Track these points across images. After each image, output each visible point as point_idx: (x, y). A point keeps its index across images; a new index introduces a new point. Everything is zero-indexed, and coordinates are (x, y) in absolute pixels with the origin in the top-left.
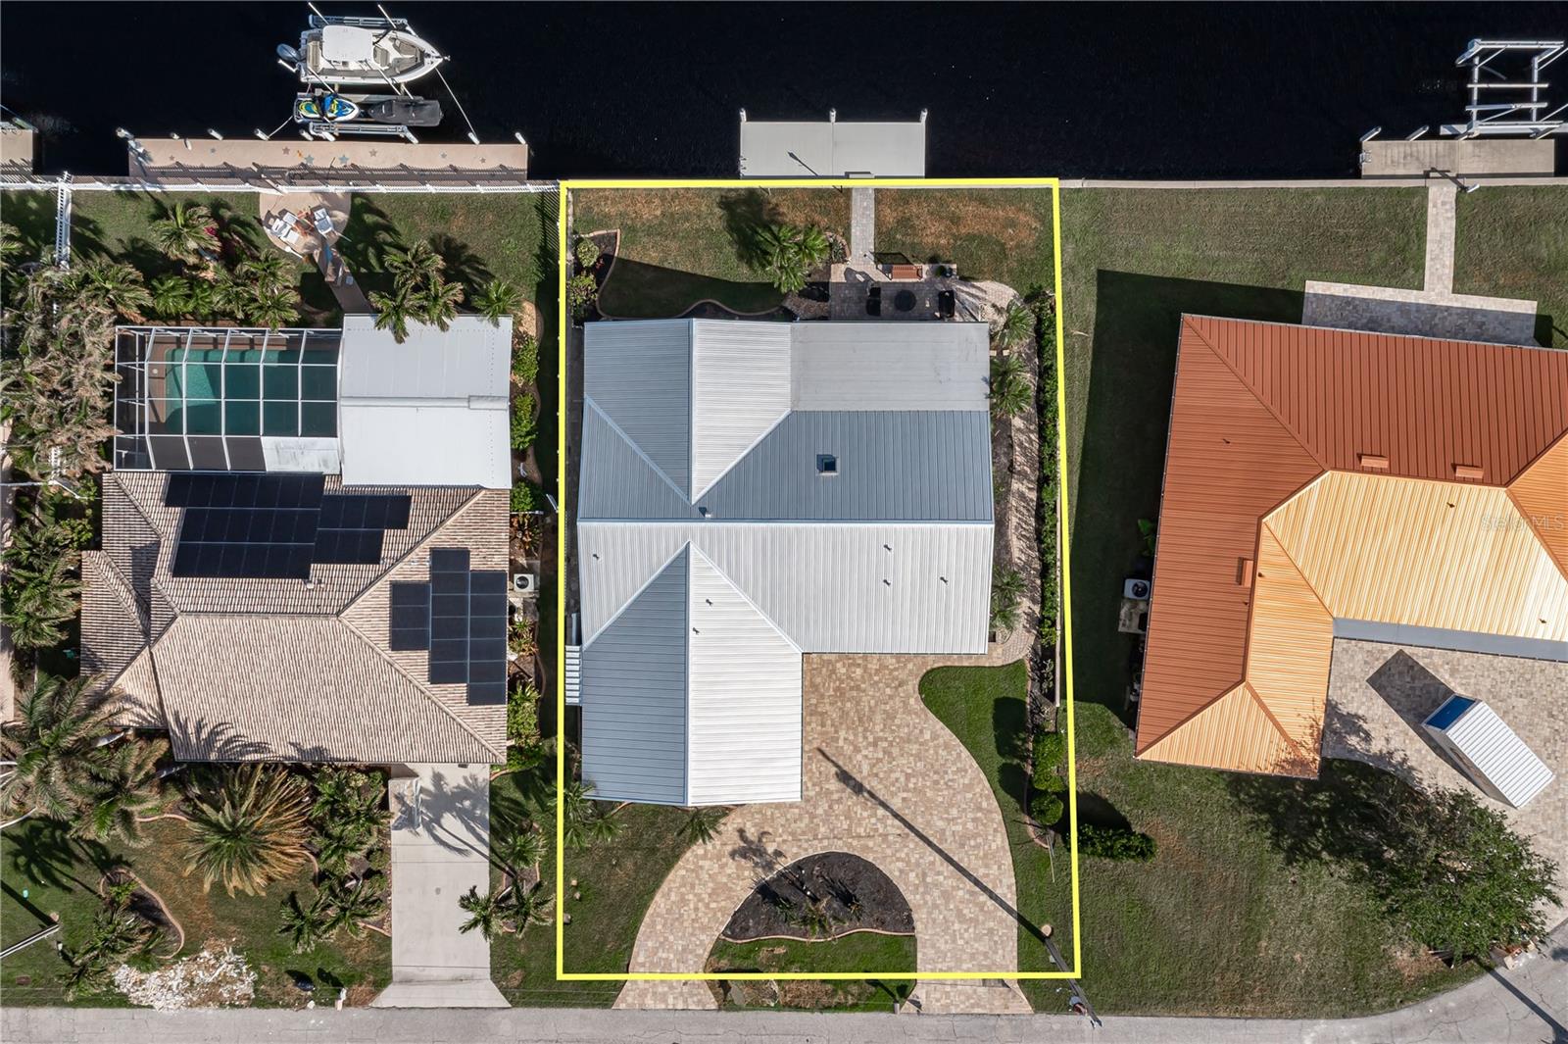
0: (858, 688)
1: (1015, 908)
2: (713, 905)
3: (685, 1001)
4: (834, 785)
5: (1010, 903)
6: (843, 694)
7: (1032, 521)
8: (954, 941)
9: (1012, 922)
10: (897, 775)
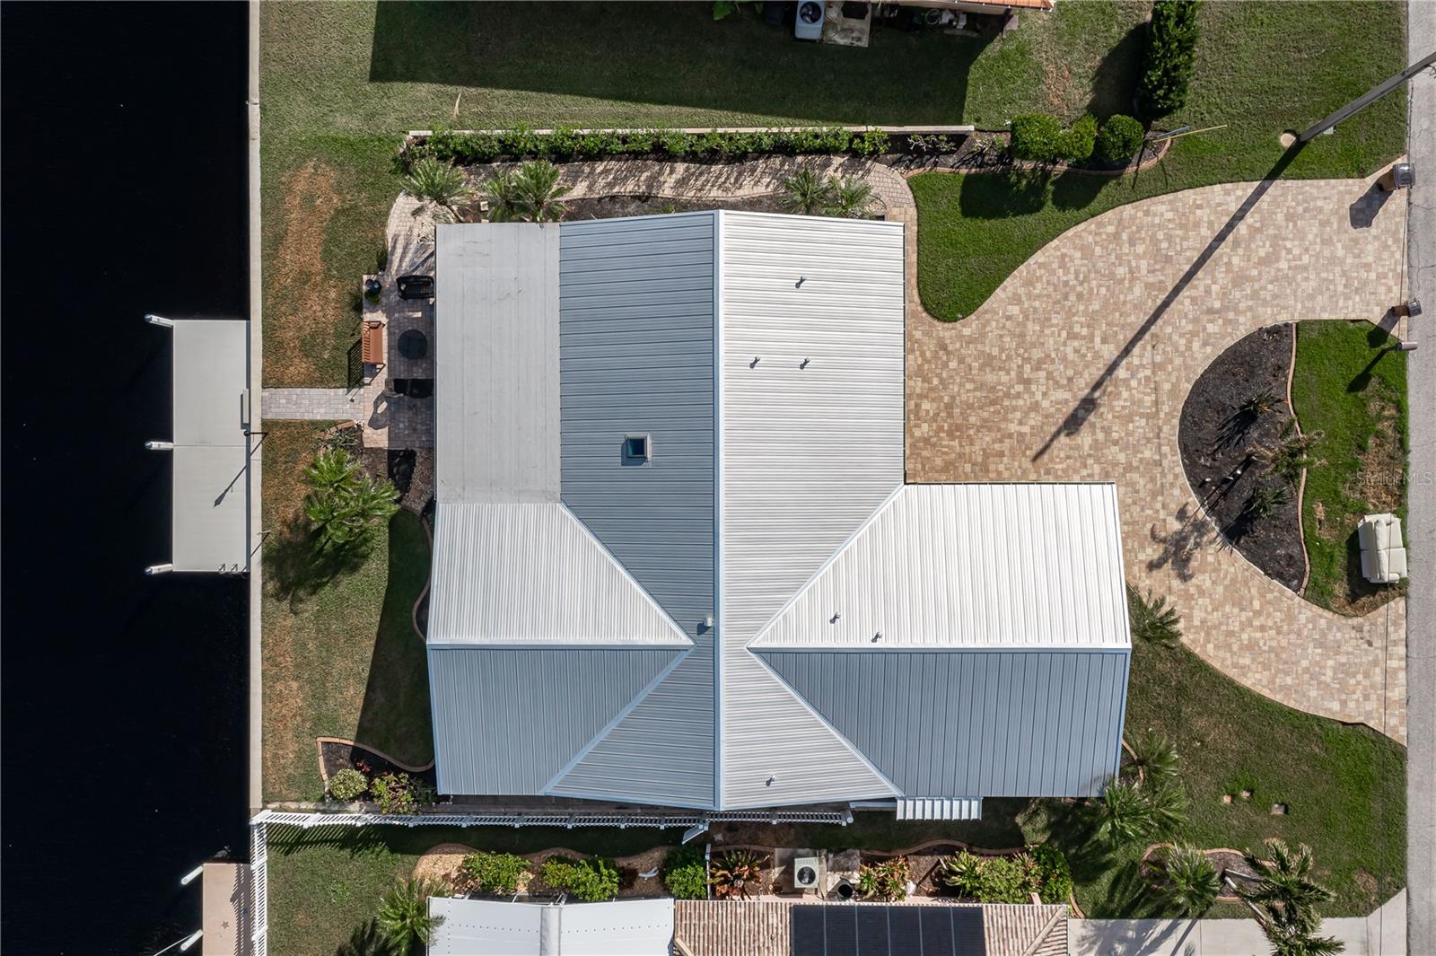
0: (949, 407)
1: (1256, 184)
2: (1256, 605)
3: (1395, 643)
4: (1085, 438)
5: (1250, 191)
6: (958, 428)
7: (715, 168)
8: (1305, 268)
9: (1277, 187)
10: (1069, 350)
